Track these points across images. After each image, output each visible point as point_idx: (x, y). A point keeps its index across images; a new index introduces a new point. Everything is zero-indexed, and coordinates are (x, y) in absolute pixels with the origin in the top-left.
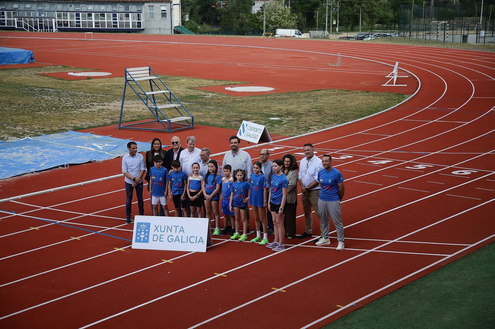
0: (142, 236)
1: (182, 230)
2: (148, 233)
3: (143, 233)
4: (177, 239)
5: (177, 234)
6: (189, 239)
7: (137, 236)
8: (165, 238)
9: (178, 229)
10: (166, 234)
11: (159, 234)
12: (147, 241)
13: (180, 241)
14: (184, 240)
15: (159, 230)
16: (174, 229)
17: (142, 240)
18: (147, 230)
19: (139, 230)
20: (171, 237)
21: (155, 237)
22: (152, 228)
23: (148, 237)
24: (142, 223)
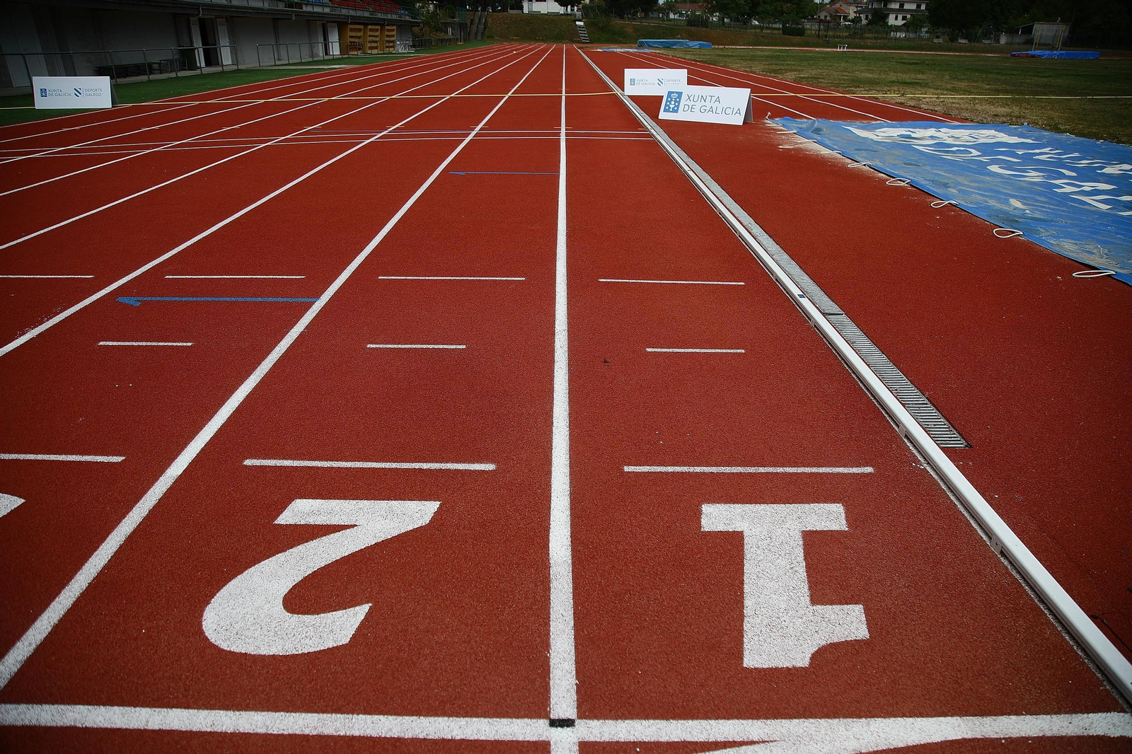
0: (672, 106)
1: (718, 100)
2: (679, 102)
3: (673, 103)
4: (711, 110)
5: (712, 104)
6: (724, 111)
7: (666, 105)
8: (697, 109)
9: (714, 99)
10: (699, 104)
11: (690, 104)
12: (677, 111)
13: (714, 112)
14: (719, 111)
15: (692, 100)
16: (709, 98)
17: (671, 110)
18: (678, 100)
19: (669, 99)
20: (704, 108)
21: (687, 107)
22: (684, 97)
23: (678, 107)
24: (673, 92)
